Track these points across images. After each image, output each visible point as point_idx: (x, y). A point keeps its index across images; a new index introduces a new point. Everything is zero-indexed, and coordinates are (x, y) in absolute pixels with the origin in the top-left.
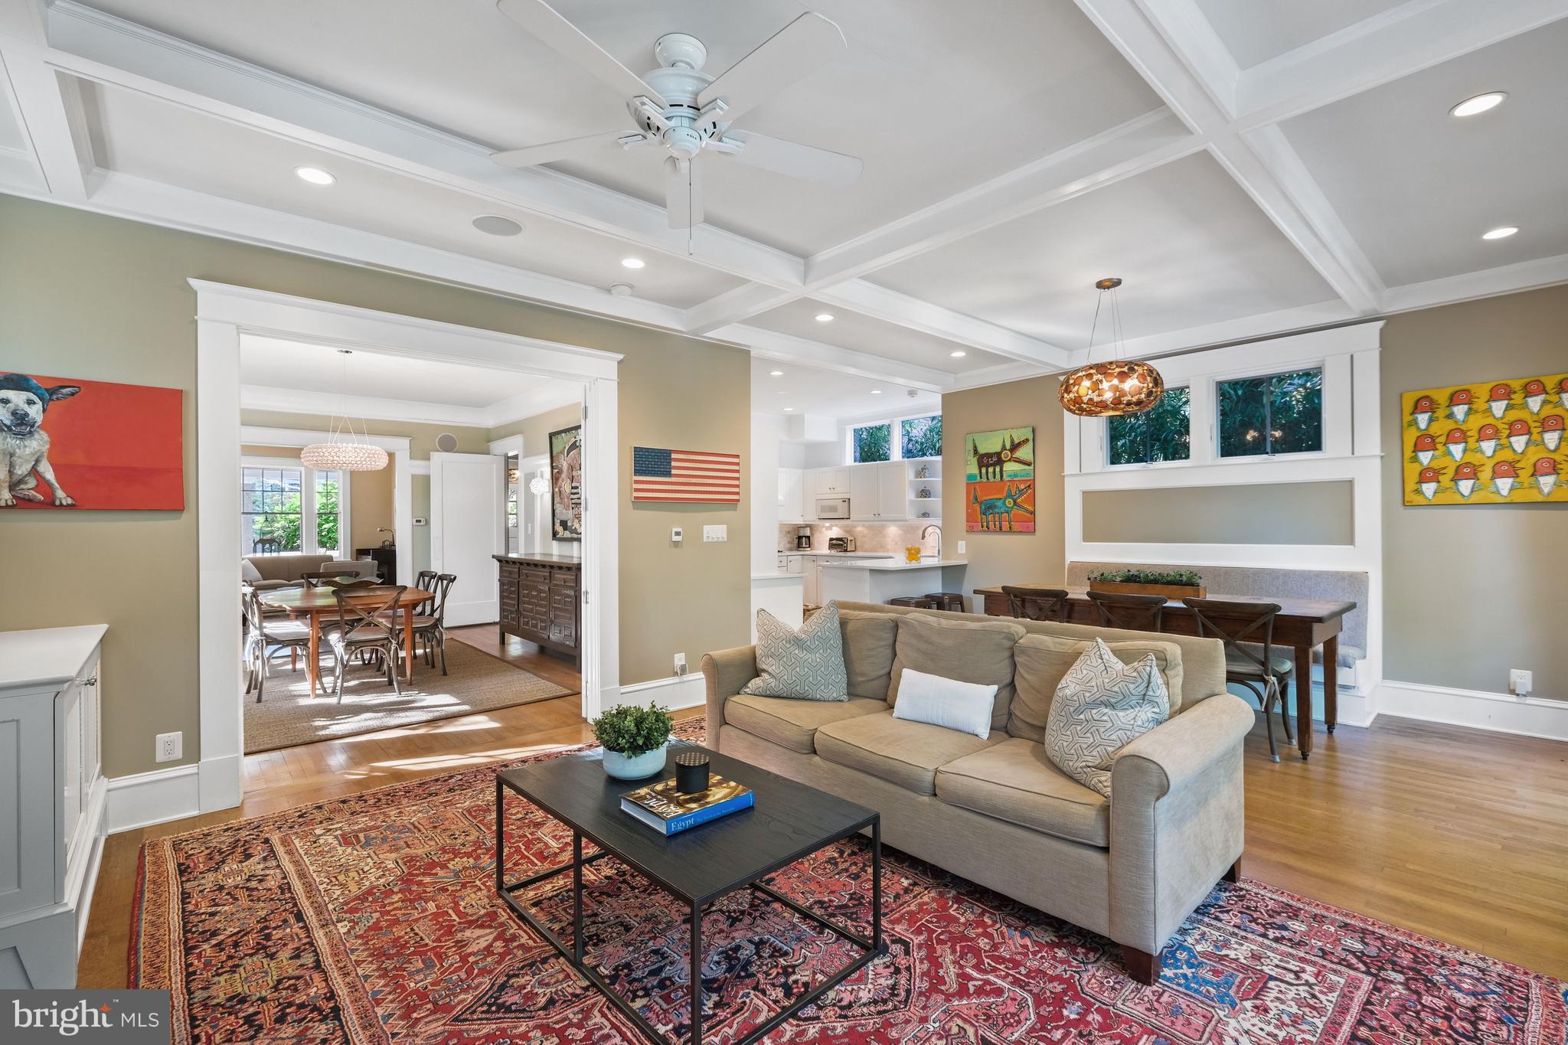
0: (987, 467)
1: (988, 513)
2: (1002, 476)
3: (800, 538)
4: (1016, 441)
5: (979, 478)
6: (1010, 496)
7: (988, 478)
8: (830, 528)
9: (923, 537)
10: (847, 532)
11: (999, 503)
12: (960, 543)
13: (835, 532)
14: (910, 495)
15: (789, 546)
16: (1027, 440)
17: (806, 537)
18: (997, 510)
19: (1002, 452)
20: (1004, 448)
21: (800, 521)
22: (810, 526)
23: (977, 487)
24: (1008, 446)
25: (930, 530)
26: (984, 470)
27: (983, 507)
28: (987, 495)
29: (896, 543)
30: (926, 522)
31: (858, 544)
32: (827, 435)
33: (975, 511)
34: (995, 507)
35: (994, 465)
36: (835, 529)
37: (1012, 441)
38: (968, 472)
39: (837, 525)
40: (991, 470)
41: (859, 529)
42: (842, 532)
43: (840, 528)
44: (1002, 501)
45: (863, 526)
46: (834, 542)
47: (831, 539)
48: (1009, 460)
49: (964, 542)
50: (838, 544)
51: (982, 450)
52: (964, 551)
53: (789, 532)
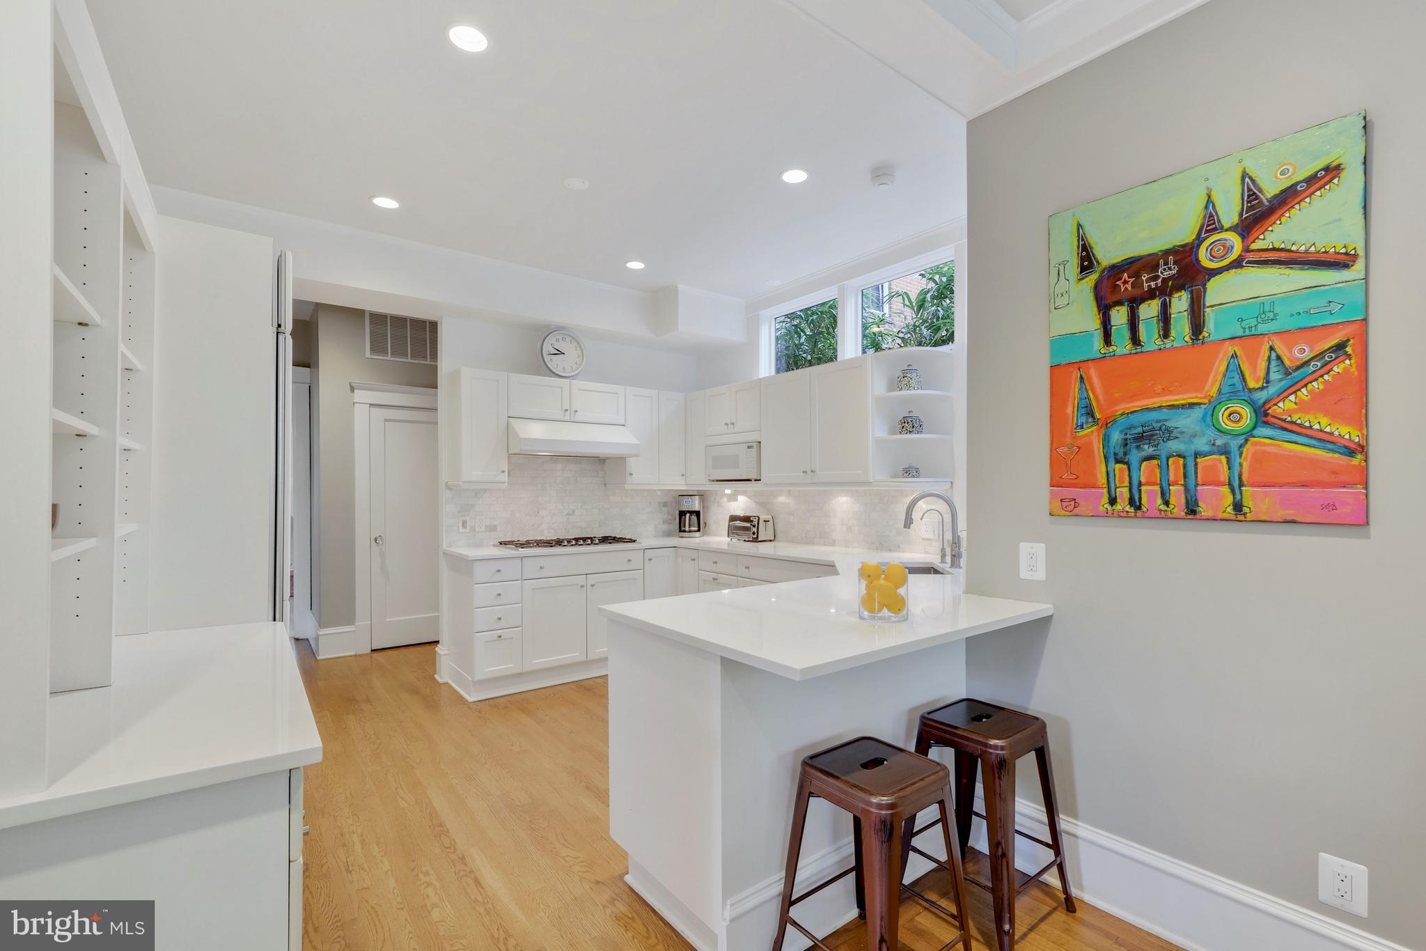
0: (1134, 303)
1: (1134, 456)
2: (1197, 326)
3: (682, 514)
4: (1271, 188)
5: (1098, 341)
6: (1241, 391)
7: (1135, 340)
8: (733, 498)
9: (908, 522)
10: (762, 504)
11: (1186, 422)
12: (1025, 548)
13: (741, 504)
14: (878, 429)
15: (665, 527)
16: (1333, 171)
17: (691, 512)
18: (1174, 446)
19: (1199, 240)
20: (1211, 224)
21: (681, 486)
22: (702, 495)
23: (1093, 373)
24: (1230, 212)
25: (922, 505)
26: (1119, 316)
27: (1116, 437)
28: (1133, 397)
29: (849, 529)
30: (914, 487)
31: (780, 528)
32: (727, 331)
33: (1083, 450)
34: (1169, 434)
35: (1164, 292)
36: (742, 499)
37: (1251, 195)
38: (1060, 329)
39: (744, 493)
40: (1149, 310)
41: (782, 499)
42: (753, 505)
43: (750, 497)
44: (1197, 413)
45: (789, 493)
46: (738, 523)
47: (733, 518)
48: (1237, 264)
49: (1040, 549)
50: (745, 527)
51: (1108, 253)
52: (1040, 575)
53: (665, 504)
